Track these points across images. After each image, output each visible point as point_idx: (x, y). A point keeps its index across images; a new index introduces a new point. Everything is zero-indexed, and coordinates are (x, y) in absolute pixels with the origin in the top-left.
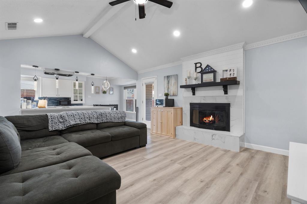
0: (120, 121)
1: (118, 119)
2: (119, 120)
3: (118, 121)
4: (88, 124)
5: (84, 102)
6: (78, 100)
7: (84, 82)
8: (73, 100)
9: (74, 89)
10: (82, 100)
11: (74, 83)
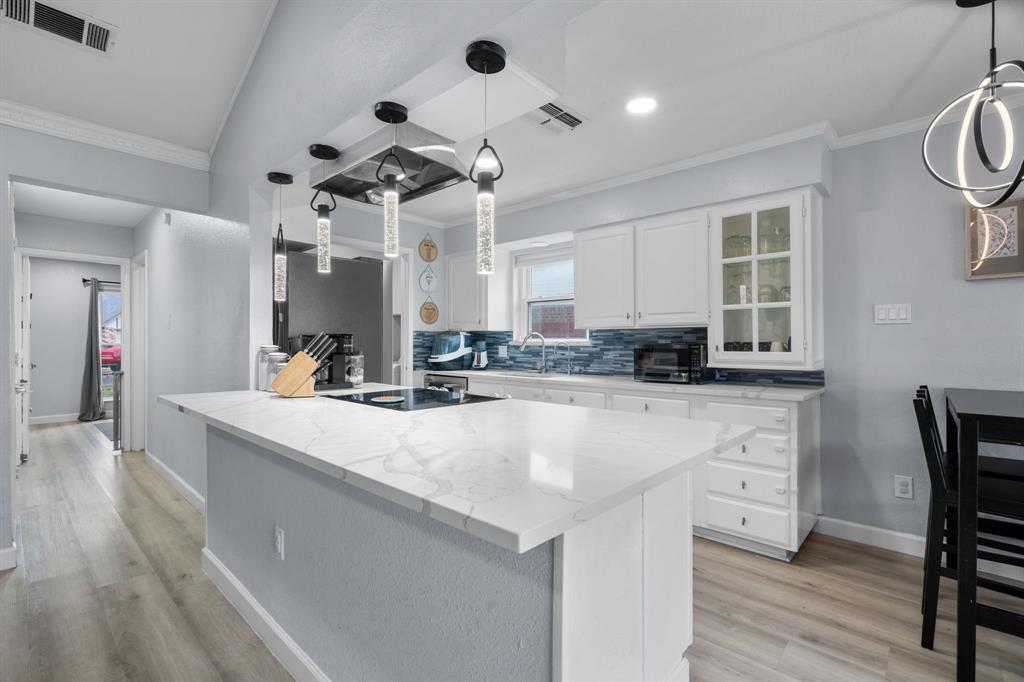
5: (799, 359)
6: (756, 346)
7: (807, 192)
8: (721, 347)
9: (726, 266)
10: (787, 348)
11: (724, 220)
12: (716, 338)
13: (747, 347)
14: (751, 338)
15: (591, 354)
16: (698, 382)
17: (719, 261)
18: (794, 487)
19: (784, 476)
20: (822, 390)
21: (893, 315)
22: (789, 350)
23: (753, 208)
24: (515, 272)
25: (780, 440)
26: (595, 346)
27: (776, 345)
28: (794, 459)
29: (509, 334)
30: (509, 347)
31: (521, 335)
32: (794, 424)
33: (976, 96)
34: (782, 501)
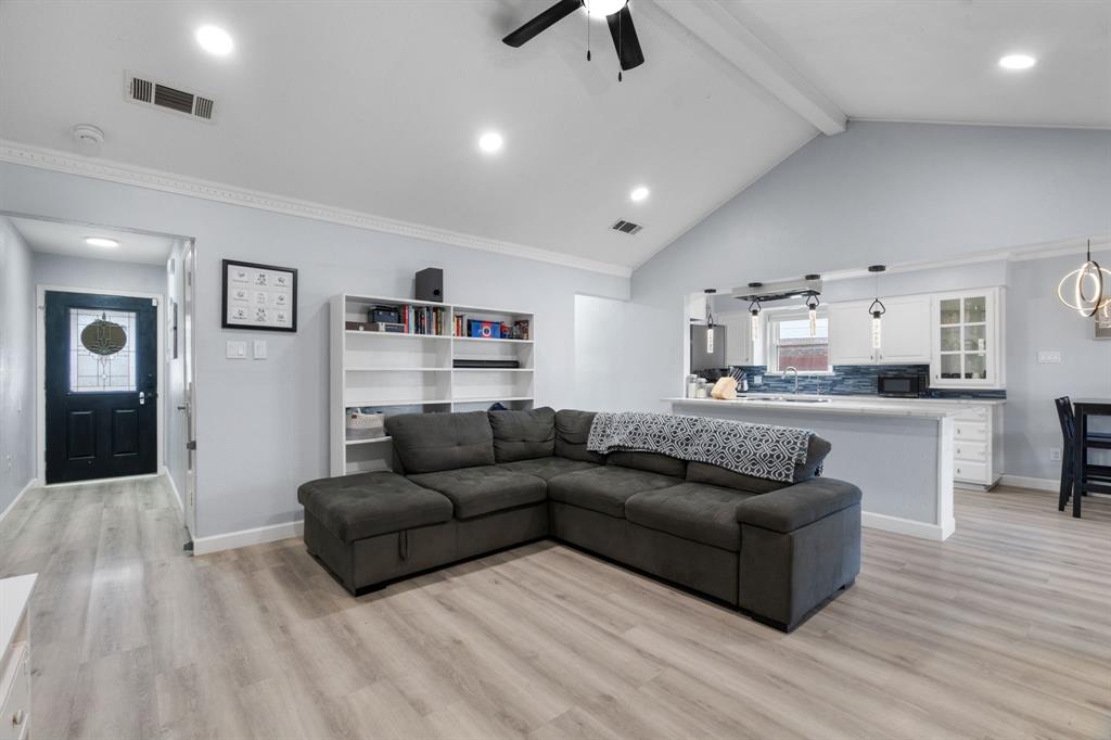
0: (758, 471)
1: (754, 464)
2: (756, 467)
3: (749, 472)
4: (649, 453)
5: (992, 382)
6: (963, 376)
7: (997, 289)
8: (940, 376)
9: (942, 329)
10: (984, 376)
11: (942, 302)
12: (935, 370)
13: (958, 376)
14: (960, 370)
15: (834, 381)
16: (923, 397)
17: (938, 326)
18: (990, 450)
19: (984, 445)
20: (1004, 401)
21: (1049, 358)
22: (985, 377)
23: (962, 296)
24: (769, 325)
25: (982, 426)
26: (838, 376)
27: (975, 375)
28: (990, 435)
29: (765, 368)
30: (764, 377)
31: (773, 369)
32: (990, 418)
33: (1081, 271)
34: (983, 458)
